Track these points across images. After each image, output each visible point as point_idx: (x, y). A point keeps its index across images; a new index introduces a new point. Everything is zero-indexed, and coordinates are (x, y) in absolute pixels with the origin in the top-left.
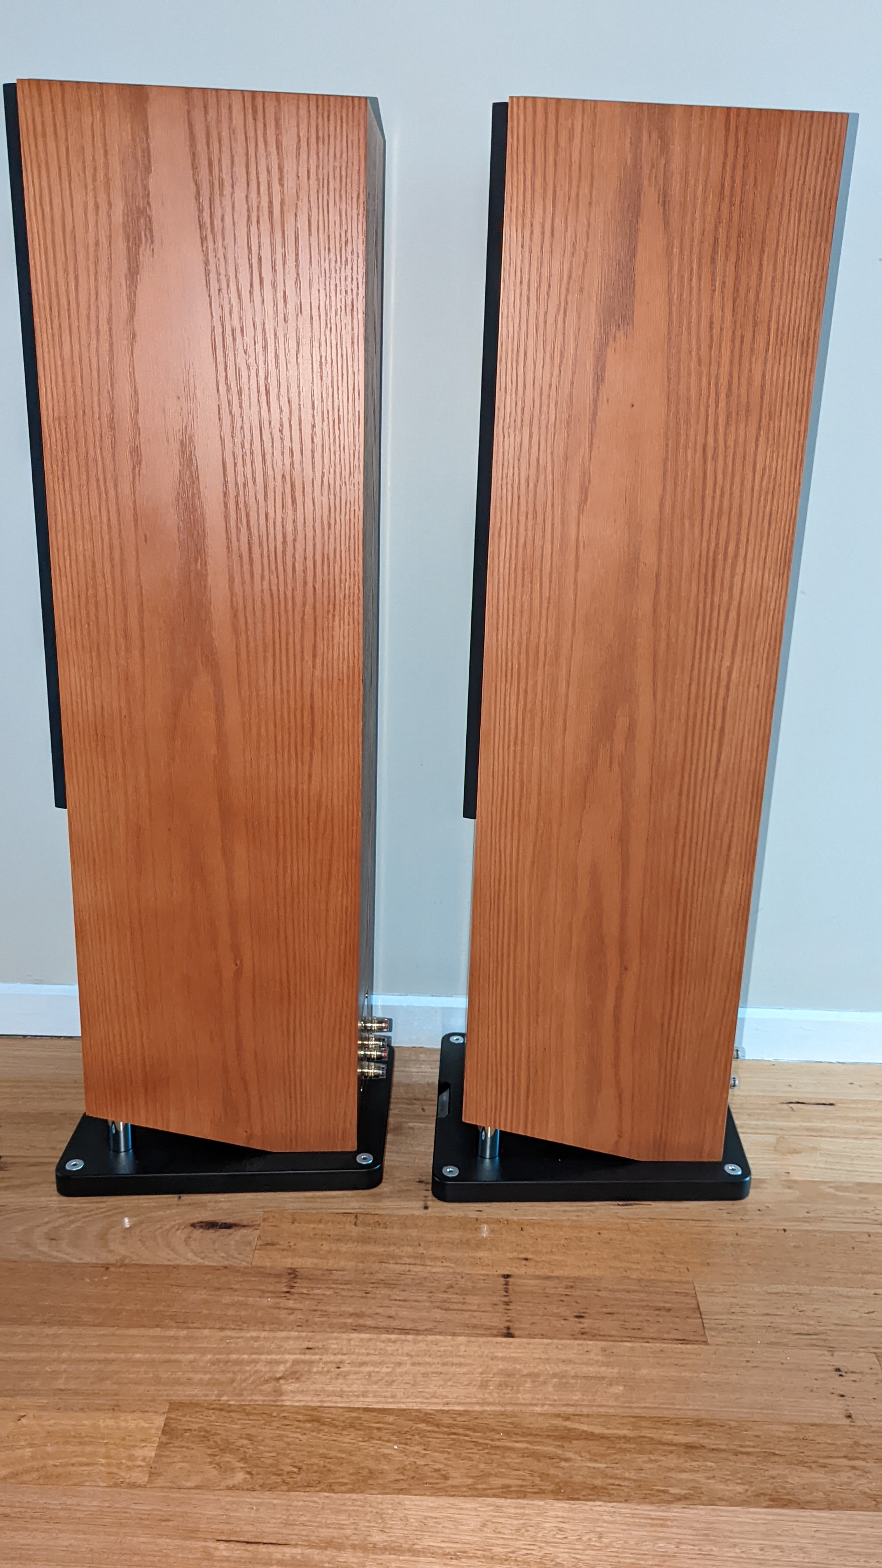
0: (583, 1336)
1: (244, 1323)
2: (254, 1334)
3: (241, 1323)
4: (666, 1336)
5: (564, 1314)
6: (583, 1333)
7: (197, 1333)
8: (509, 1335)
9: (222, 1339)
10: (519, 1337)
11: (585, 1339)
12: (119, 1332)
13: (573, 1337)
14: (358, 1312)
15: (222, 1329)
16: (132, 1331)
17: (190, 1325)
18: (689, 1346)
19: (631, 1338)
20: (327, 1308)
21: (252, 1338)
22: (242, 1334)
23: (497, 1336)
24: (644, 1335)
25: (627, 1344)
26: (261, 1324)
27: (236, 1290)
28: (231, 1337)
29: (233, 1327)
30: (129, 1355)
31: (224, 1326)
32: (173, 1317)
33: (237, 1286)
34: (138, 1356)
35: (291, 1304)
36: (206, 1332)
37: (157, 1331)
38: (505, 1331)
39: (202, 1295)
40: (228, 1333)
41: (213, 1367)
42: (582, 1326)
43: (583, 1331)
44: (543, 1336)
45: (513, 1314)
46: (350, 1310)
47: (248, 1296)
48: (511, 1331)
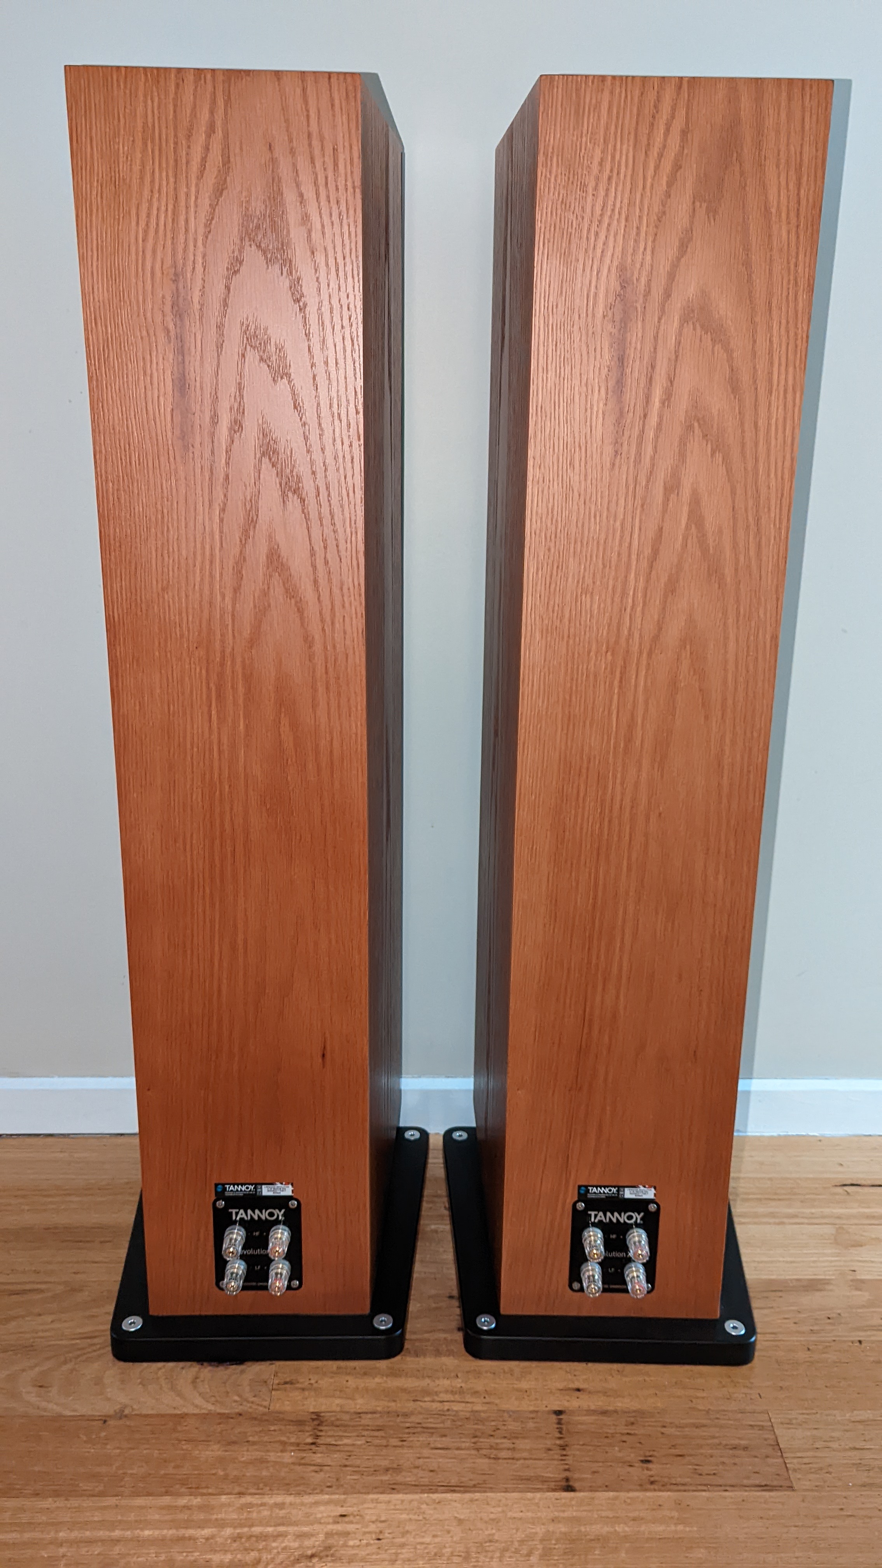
0: (652, 1487)
1: (266, 1485)
2: (279, 1499)
3: (263, 1485)
4: (745, 1482)
5: (628, 1459)
6: (652, 1483)
7: (213, 1501)
8: (569, 1489)
9: (242, 1508)
10: (580, 1491)
11: (655, 1490)
12: (124, 1502)
13: (642, 1487)
14: (395, 1466)
15: (241, 1494)
16: (140, 1501)
17: (205, 1491)
18: (772, 1494)
19: (707, 1486)
20: (358, 1462)
21: (276, 1505)
22: (266, 1499)
23: (554, 1490)
24: (721, 1482)
25: (704, 1494)
26: (287, 1486)
27: (254, 1443)
28: (251, 1505)
29: (253, 1491)
30: (137, 1532)
31: (243, 1490)
32: (183, 1483)
33: (256, 1439)
34: (147, 1533)
35: (318, 1458)
36: (224, 1498)
37: (167, 1500)
38: (564, 1483)
39: (214, 1451)
40: (248, 1499)
41: (235, 1545)
42: (650, 1473)
43: (652, 1479)
44: (607, 1488)
45: (570, 1460)
46: (385, 1463)
47: (268, 1451)
48: (571, 1483)
